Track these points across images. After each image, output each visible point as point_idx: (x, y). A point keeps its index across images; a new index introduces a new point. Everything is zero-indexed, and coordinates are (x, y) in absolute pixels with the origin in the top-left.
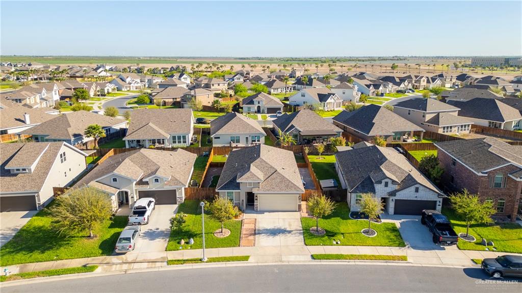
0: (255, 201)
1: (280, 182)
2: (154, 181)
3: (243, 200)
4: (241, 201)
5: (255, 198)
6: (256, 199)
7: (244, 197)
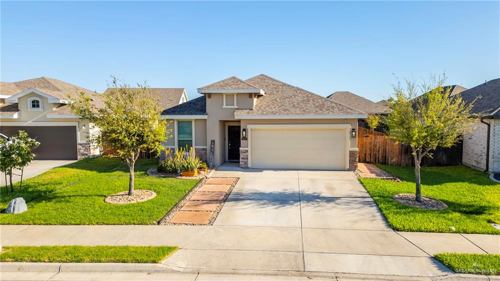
0: (242, 142)
1: (303, 101)
2: (30, 104)
3: (213, 142)
4: (209, 143)
5: (243, 134)
6: (245, 138)
7: (215, 134)
